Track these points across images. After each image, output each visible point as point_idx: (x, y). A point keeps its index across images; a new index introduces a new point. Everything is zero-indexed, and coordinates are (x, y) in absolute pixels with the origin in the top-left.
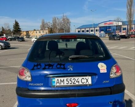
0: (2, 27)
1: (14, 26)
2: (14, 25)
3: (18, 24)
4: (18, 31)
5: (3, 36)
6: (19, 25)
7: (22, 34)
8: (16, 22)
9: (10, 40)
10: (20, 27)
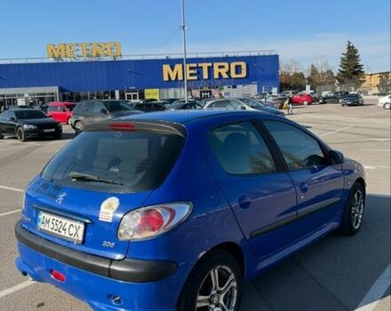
0: (312, 66)
1: (343, 59)
2: (344, 56)
3: (356, 51)
4: (355, 73)
5: (305, 89)
6: (357, 57)
7: (364, 81)
8: (349, 47)
9: (321, 101)
10: (360, 63)
